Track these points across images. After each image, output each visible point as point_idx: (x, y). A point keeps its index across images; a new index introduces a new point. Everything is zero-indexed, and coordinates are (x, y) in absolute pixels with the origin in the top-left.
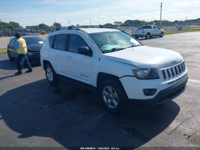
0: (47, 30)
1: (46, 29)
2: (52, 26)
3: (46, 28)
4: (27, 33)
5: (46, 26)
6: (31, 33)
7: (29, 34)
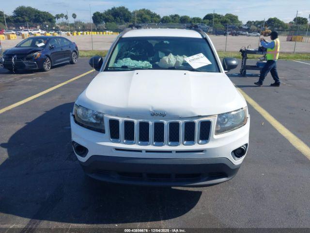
0: (280, 28)
1: (278, 27)
2: (291, 23)
3: (279, 25)
4: (241, 32)
5: (279, 21)
6: (247, 33)
7: (244, 33)
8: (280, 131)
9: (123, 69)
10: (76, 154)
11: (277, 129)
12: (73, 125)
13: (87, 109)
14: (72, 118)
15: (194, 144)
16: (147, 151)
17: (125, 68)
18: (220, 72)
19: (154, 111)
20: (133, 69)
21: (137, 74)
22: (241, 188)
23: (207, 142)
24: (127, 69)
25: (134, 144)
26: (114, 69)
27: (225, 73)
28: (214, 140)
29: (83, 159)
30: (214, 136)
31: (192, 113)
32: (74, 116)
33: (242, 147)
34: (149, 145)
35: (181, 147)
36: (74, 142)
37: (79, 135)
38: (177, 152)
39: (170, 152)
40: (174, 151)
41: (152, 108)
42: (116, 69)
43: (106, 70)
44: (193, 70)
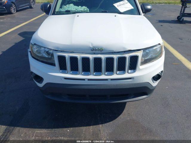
8: (175, 55)
9: (66, 13)
10: (35, 81)
11: (174, 54)
12: (31, 59)
13: (40, 47)
14: (29, 54)
15: (124, 73)
16: (89, 80)
17: (68, 12)
18: (140, 14)
19: (94, 47)
20: (75, 13)
21: (78, 16)
22: (153, 98)
23: (134, 72)
24: (69, 13)
25: (79, 74)
26: (60, 13)
27: (144, 15)
28: (140, 70)
29: (41, 85)
30: (140, 67)
31: (124, 48)
32: (30, 52)
33: (159, 74)
34: (90, 75)
35: (115, 76)
36: (32, 72)
37: (36, 67)
38: (112, 80)
39: (107, 80)
40: (109, 79)
41: (92, 44)
42: (61, 13)
43: (54, 14)
44: (120, 13)
